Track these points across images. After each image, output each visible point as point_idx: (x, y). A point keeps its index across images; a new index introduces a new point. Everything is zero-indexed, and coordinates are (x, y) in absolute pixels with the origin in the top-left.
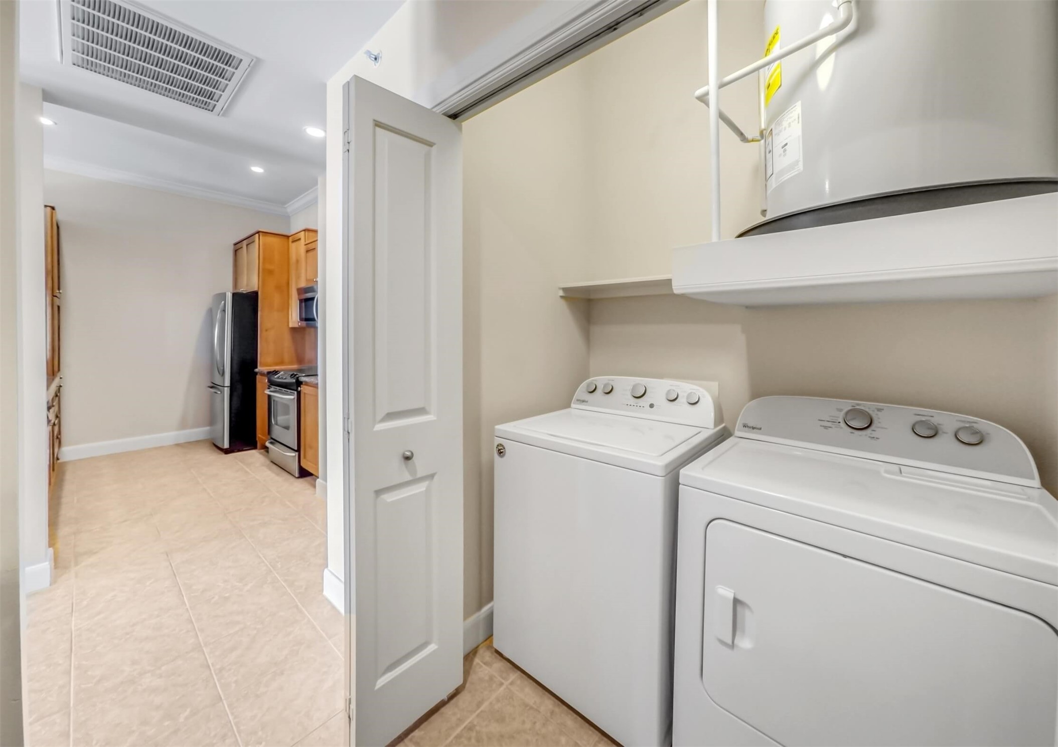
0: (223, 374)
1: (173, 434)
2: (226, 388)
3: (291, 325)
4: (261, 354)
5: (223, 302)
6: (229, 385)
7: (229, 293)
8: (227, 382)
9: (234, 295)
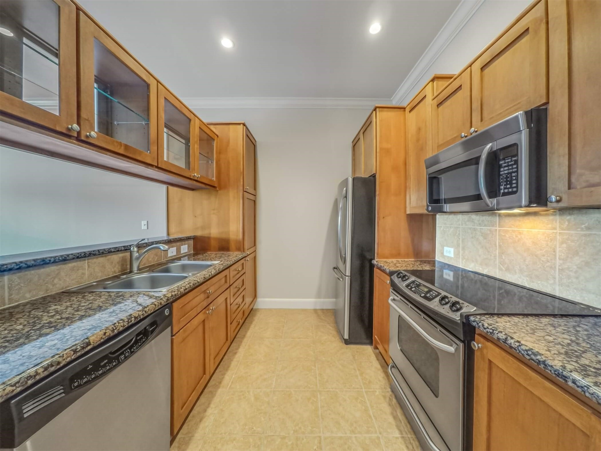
0: (345, 262)
1: (313, 300)
2: (347, 277)
3: (408, 212)
4: (378, 244)
5: (345, 189)
6: (350, 275)
7: (350, 178)
8: (348, 273)
9: (354, 179)
